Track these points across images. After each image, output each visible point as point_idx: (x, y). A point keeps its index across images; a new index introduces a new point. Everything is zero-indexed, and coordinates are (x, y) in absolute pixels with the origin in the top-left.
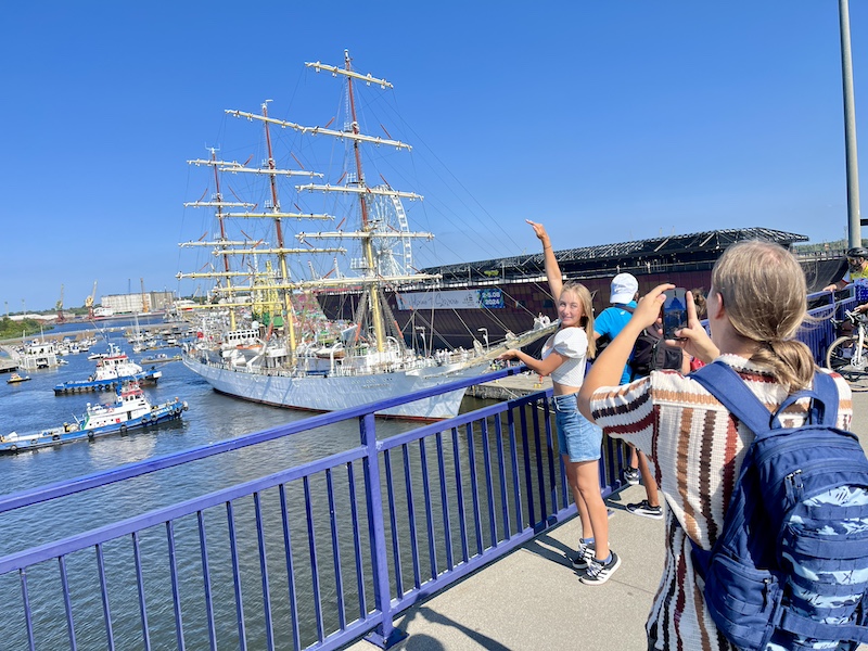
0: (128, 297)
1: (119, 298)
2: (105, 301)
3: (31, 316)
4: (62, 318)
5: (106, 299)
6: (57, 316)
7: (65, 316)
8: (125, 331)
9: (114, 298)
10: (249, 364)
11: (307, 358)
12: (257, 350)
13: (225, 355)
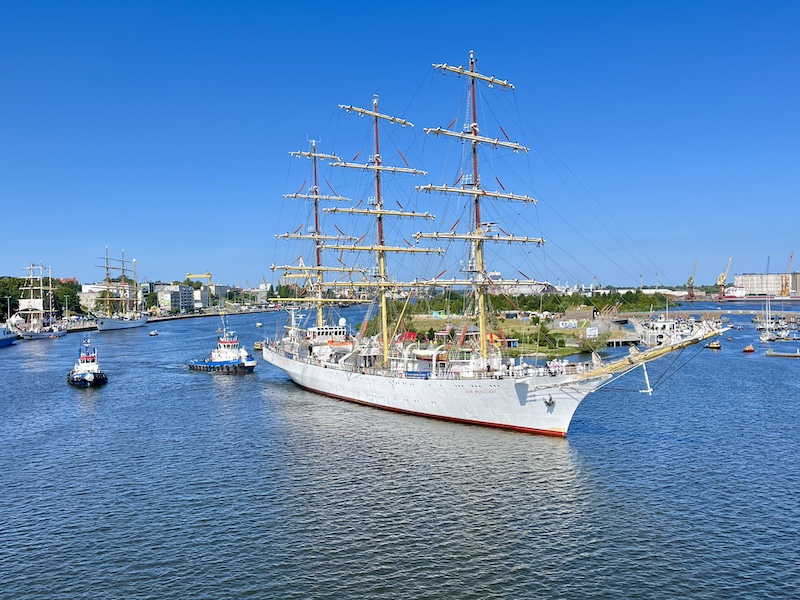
0: (764, 277)
1: (755, 277)
2: (738, 280)
3: (662, 291)
4: (692, 296)
5: (740, 278)
6: (687, 293)
7: (695, 294)
8: (754, 316)
9: (749, 278)
10: (341, 361)
11: (406, 359)
12: (349, 347)
13: (315, 350)
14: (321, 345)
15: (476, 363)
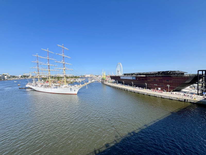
1: (88, 75)
3: (79, 76)
5: (86, 75)
7: (82, 76)
8: (88, 79)
10: (43, 86)
11: (54, 86)
12: (44, 84)
13: (38, 85)
14: (39, 84)
15: (64, 86)
